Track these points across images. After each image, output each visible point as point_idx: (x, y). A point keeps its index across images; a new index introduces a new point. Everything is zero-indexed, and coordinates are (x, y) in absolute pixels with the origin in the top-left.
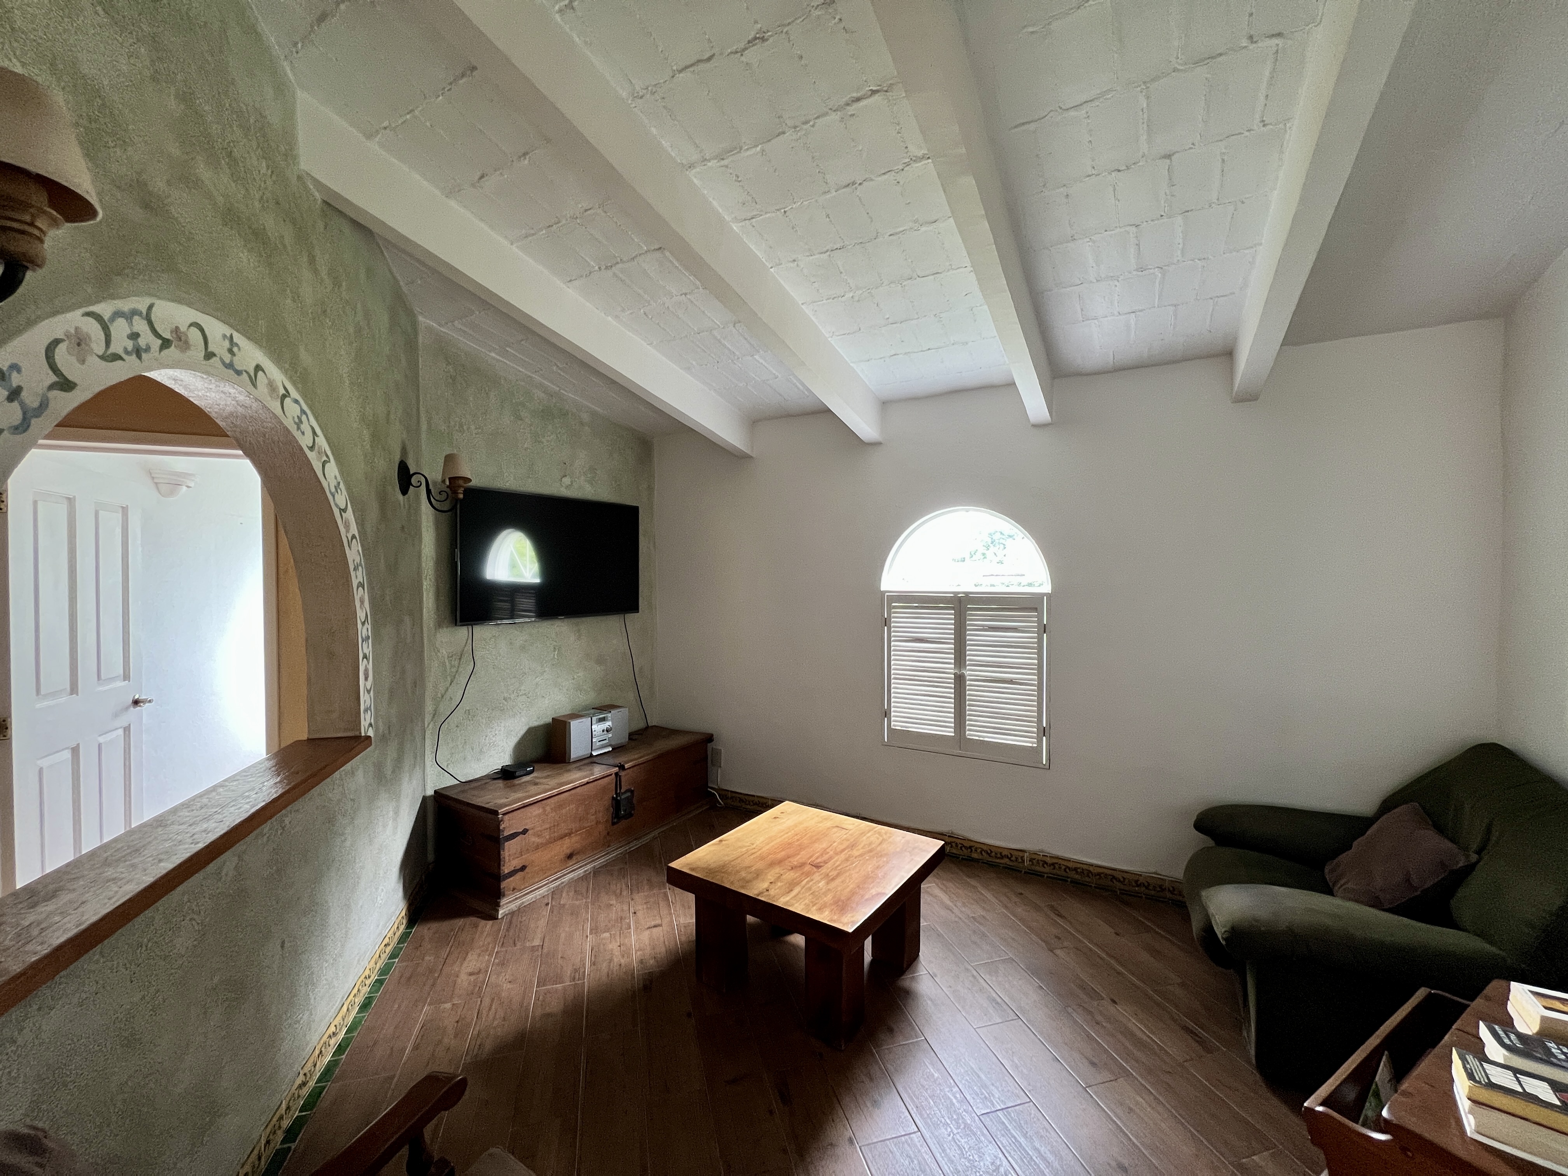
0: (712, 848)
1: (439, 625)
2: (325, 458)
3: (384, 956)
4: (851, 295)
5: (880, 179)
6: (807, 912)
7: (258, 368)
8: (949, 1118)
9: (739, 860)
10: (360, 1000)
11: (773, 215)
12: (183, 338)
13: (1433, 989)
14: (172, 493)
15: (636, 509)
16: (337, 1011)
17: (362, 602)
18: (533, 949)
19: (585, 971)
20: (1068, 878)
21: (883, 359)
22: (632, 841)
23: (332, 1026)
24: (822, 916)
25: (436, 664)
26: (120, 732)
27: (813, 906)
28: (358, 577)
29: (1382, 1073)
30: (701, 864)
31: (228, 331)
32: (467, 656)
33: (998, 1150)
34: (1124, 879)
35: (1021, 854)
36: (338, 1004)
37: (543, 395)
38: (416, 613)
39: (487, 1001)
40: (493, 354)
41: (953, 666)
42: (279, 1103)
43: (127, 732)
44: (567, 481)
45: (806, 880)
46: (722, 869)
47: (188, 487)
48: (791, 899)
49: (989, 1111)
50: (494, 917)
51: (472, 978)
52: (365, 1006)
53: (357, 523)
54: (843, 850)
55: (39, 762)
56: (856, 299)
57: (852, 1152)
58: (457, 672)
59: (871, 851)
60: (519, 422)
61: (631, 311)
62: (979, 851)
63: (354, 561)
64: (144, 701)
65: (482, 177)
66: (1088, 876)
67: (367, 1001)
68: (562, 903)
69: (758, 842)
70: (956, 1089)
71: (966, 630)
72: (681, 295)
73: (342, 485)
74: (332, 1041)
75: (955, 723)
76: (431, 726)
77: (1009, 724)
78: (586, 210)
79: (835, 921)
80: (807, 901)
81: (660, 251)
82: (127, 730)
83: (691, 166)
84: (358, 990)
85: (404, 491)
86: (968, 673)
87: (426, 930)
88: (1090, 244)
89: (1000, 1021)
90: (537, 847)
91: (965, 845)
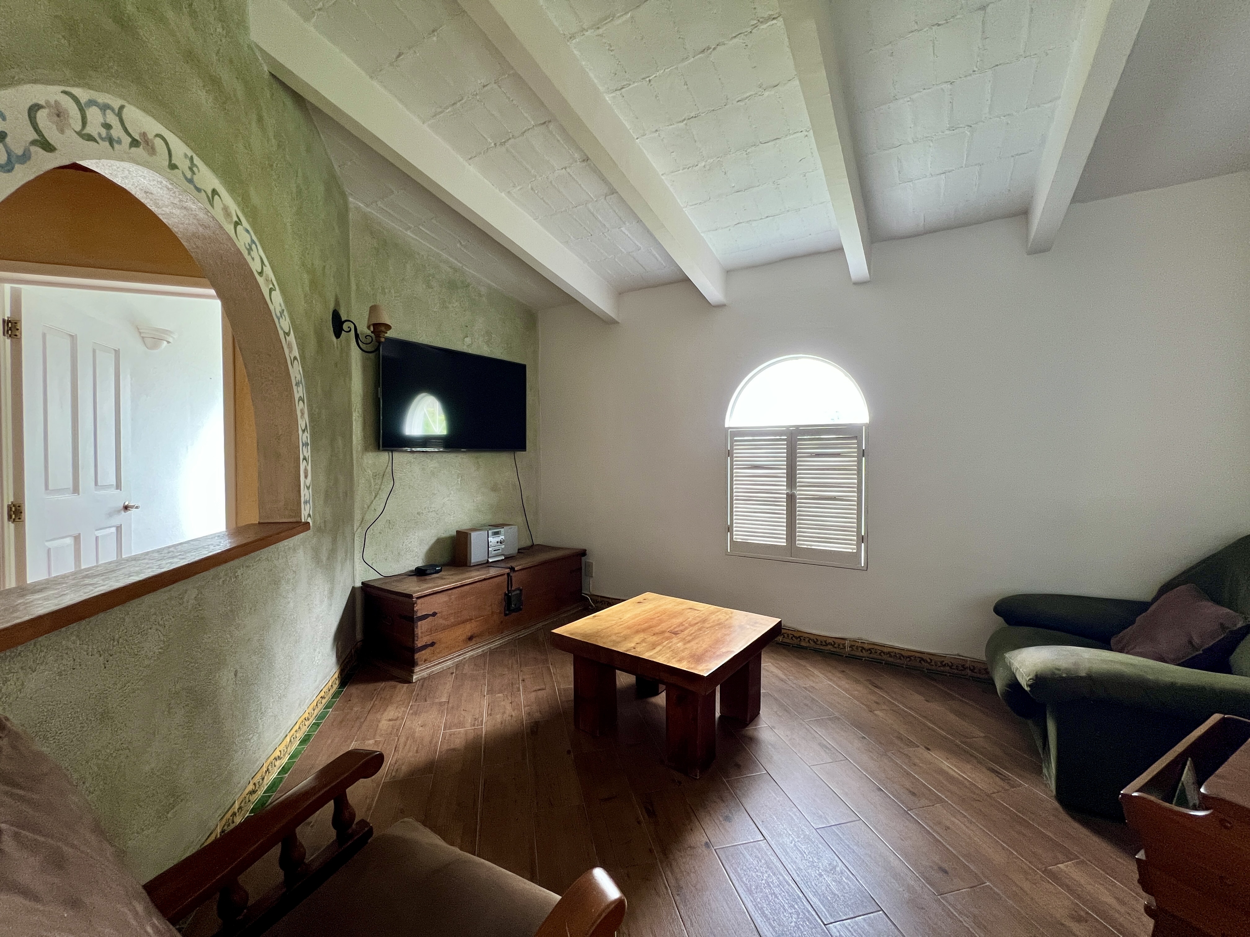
0: (587, 621)
1: (366, 449)
2: (271, 286)
3: (320, 706)
4: (703, 164)
5: (731, 42)
6: (669, 662)
7: (214, 192)
8: (790, 830)
9: (608, 629)
10: (300, 735)
11: (640, 83)
12: (150, 144)
13: (1225, 714)
14: (155, 346)
15: (523, 368)
16: (282, 739)
17: (303, 414)
18: (441, 704)
19: (483, 720)
20: (883, 660)
21: (728, 229)
22: (520, 630)
23: (277, 751)
24: (681, 665)
25: (362, 481)
26: (113, 530)
27: (673, 658)
28: (299, 392)
29: (1187, 776)
30: (579, 631)
31: (190, 153)
32: (388, 475)
33: (834, 855)
34: (931, 660)
35: (843, 642)
36: (282, 735)
37: (449, 269)
38: (348, 436)
39: (402, 740)
40: (409, 233)
41: (785, 487)
42: (233, 801)
43: (119, 532)
44: (468, 340)
45: (667, 642)
46: (597, 634)
47: (168, 342)
48: (655, 653)
49: (825, 826)
50: (409, 682)
51: (391, 723)
52: (305, 740)
53: (298, 348)
54: (697, 623)
55: (47, 544)
56: (708, 167)
57: (709, 853)
58: (380, 488)
59: (719, 624)
60: (430, 290)
61: (521, 187)
62: (807, 640)
63: (296, 378)
64: (132, 507)
65: (400, 55)
66: (900, 658)
67: (307, 737)
68: (464, 672)
69: (625, 618)
70: (795, 810)
71: (796, 457)
72: (562, 169)
73: (285, 313)
74: (278, 763)
75: (787, 535)
76: (359, 530)
77: (832, 534)
78: (484, 86)
79: (692, 668)
80: (668, 655)
81: (545, 125)
82: (119, 528)
83: (572, 37)
84: (299, 728)
85: (338, 335)
86: (797, 493)
87: (354, 690)
88: (909, 103)
89: (831, 761)
90: (445, 628)
91: (795, 635)
